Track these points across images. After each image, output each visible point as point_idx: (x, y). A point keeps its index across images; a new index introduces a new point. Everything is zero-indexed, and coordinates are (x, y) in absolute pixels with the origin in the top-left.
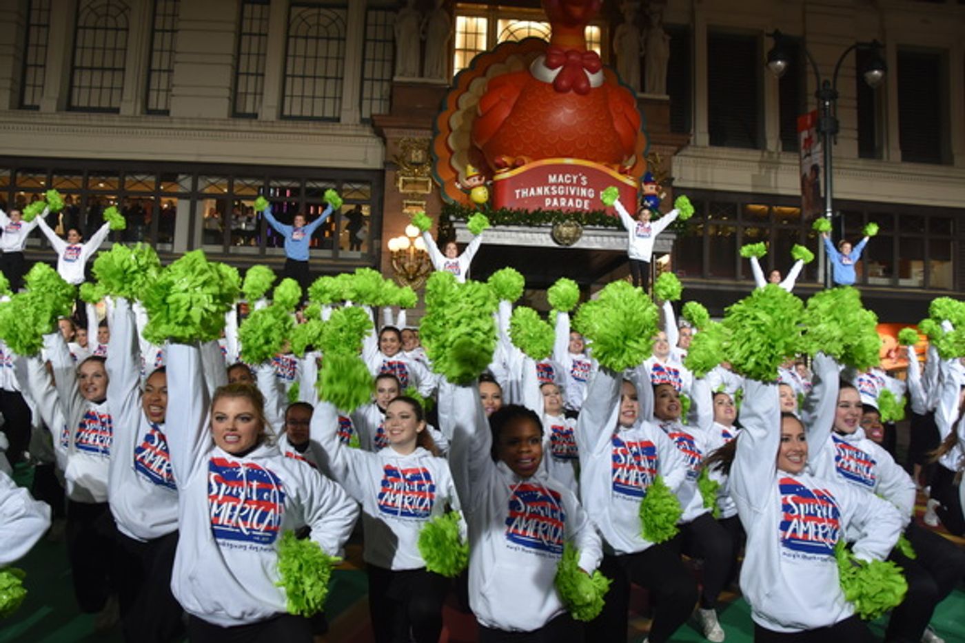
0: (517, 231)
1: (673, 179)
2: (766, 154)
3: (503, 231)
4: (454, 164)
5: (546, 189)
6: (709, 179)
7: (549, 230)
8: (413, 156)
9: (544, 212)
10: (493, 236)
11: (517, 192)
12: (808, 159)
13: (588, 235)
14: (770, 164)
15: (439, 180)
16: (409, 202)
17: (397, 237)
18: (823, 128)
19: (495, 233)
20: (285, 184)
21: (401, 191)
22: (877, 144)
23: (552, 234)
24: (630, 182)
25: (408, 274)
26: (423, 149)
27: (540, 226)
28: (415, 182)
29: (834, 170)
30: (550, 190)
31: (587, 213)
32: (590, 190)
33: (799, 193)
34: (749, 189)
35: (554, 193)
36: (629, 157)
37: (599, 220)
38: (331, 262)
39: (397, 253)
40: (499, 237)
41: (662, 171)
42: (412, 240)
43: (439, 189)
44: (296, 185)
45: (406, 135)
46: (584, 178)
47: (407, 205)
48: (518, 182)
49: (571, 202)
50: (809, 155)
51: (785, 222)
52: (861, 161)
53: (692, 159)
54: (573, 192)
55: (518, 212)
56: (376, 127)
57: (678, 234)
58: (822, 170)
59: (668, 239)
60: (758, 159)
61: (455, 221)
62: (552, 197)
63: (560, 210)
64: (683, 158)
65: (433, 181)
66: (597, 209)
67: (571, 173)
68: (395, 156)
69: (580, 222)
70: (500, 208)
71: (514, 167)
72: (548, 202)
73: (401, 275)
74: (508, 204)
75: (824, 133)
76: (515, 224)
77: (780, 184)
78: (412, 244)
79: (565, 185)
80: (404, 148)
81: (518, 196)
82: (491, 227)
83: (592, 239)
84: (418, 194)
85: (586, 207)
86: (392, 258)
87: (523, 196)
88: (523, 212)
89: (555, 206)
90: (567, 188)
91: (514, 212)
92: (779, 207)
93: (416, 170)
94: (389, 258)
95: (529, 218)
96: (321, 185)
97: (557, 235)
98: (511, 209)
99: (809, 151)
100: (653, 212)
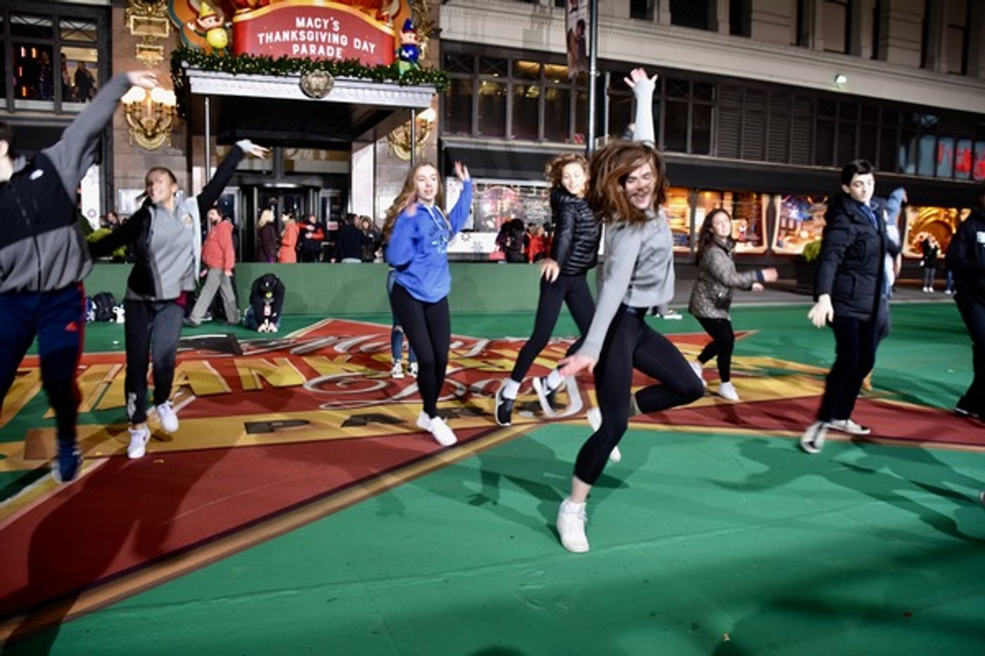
0: (261, 81)
1: (441, 30)
2: (538, 8)
3: (245, 80)
6: (480, 33)
7: (297, 80)
9: (290, 60)
10: (233, 86)
11: (261, 36)
12: (574, 13)
13: (341, 87)
14: (543, 19)
15: (177, 21)
16: (143, 46)
19: (237, 83)
21: (133, 32)
22: (648, 4)
23: (300, 85)
24: (386, 28)
25: (145, 130)
27: (286, 76)
29: (599, 28)
30: (298, 35)
31: (339, 63)
32: (343, 37)
33: (564, 50)
34: (520, 45)
35: (303, 39)
37: (352, 70)
38: (52, 116)
39: (131, 106)
40: (240, 87)
41: (429, 21)
43: (178, 31)
46: (336, 23)
47: (141, 49)
48: (260, 24)
49: (321, 50)
50: (575, 9)
52: (632, 22)
53: (462, 10)
54: (323, 39)
55: (261, 60)
57: (438, 88)
58: (588, 27)
59: (427, 93)
60: (530, 12)
61: (189, 68)
62: (300, 43)
63: (308, 58)
64: (453, 8)
65: (170, 22)
66: (350, 58)
67: (321, 17)
69: (330, 72)
70: (240, 53)
71: (257, 7)
72: (296, 48)
73: (138, 131)
74: (250, 50)
76: (258, 73)
77: (551, 42)
78: (148, 95)
79: (314, 30)
81: (261, 42)
82: (231, 76)
83: (345, 90)
84: (153, 38)
85: (339, 56)
86: (126, 112)
87: (267, 41)
88: (267, 60)
89: (304, 54)
90: (317, 33)
91: (257, 59)
92: (550, 65)
93: (150, 9)
94: (122, 112)
95: (274, 67)
96: (32, 21)
97: (307, 85)
98: (253, 56)
99: (575, 6)
100: (411, 64)
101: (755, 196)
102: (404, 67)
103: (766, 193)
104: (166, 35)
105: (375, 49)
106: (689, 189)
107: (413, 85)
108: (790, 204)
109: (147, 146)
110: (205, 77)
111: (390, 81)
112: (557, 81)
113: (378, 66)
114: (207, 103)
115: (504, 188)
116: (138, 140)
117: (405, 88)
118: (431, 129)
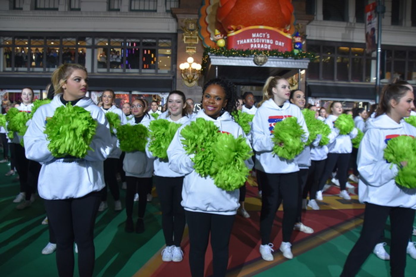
0: (238, 59)
1: (306, 36)
2: (349, 24)
3: (232, 59)
4: (209, 30)
5: (251, 40)
6: (323, 36)
7: (253, 59)
8: (190, 26)
9: (250, 51)
10: (227, 62)
11: (238, 41)
12: (370, 25)
13: (270, 61)
14: (351, 28)
15: (202, 37)
16: (188, 47)
17: (183, 63)
18: (378, 11)
19: (229, 60)
20: (133, 40)
21: (185, 42)
22: (400, 18)
23: (254, 61)
24: (289, 36)
25: (189, 80)
26: (194, 23)
27: (248, 57)
28: (191, 38)
30: (253, 40)
31: (270, 51)
32: (271, 40)
33: (364, 42)
34: (340, 40)
35: (255, 42)
36: (288, 25)
37: (275, 54)
38: (154, 75)
39: (184, 70)
40: (230, 62)
41: (302, 32)
42: (190, 64)
43: (201, 41)
44: (138, 41)
45: (186, 17)
46: (268, 35)
47: (188, 49)
48: (239, 37)
49: (262, 46)
50: (370, 23)
51: (356, 55)
52: (392, 27)
53: (315, 27)
54: (263, 42)
55: (239, 51)
56: (173, 13)
57: (311, 60)
58: (376, 31)
59: (306, 62)
60: (345, 26)
61: (211, 55)
62: (254, 44)
63: (257, 49)
64: (311, 26)
65: (199, 38)
66: (274, 49)
67: (262, 33)
68: (182, 27)
69: (267, 55)
70: (231, 48)
71: (236, 30)
72: (252, 46)
73: (186, 80)
74: (234, 47)
75: (378, 13)
76: (237, 56)
77: (355, 38)
78: (190, 66)
79: (259, 38)
80: (186, 23)
81: (238, 43)
82: (226, 58)
83: (272, 62)
84: (192, 44)
85: (269, 48)
86: (182, 73)
87: (241, 43)
88: (241, 51)
89: (255, 48)
90: (260, 39)
91: (237, 51)
92: (354, 48)
93: (191, 33)
94: (180, 73)
95: (243, 53)
96: (149, 41)
97: (256, 61)
98: (236, 49)
99: (370, 22)
100: (299, 50)
102: (296, 52)
104: (197, 43)
105: (284, 45)
107: (300, 59)
109: (189, 86)
110: (217, 58)
111: (290, 58)
113: (286, 52)
114: (217, 69)
116: (186, 83)
117: (296, 60)
118: (303, 77)
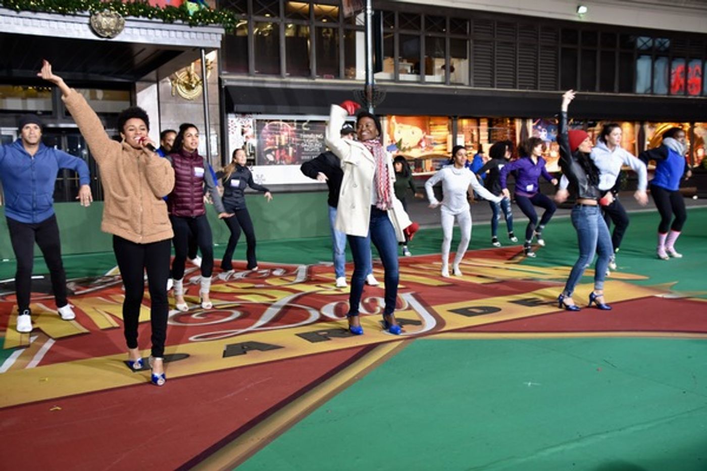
0: (48, 20)
7: (87, 20)
10: (18, 24)
13: (132, 27)
19: (21, 21)
23: (90, 25)
27: (75, 15)
37: (142, 11)
57: (226, 28)
59: (216, 34)
76: (44, 11)
82: (14, 13)
83: (136, 31)
92: (318, 5)
97: (96, 25)
100: (199, 5)
101: (509, 121)
103: (519, 118)
106: (450, 118)
107: (202, 26)
108: (540, 127)
111: (180, 21)
112: (324, 20)
113: (167, 6)
115: (281, 123)
117: (194, 29)
118: (212, 68)
